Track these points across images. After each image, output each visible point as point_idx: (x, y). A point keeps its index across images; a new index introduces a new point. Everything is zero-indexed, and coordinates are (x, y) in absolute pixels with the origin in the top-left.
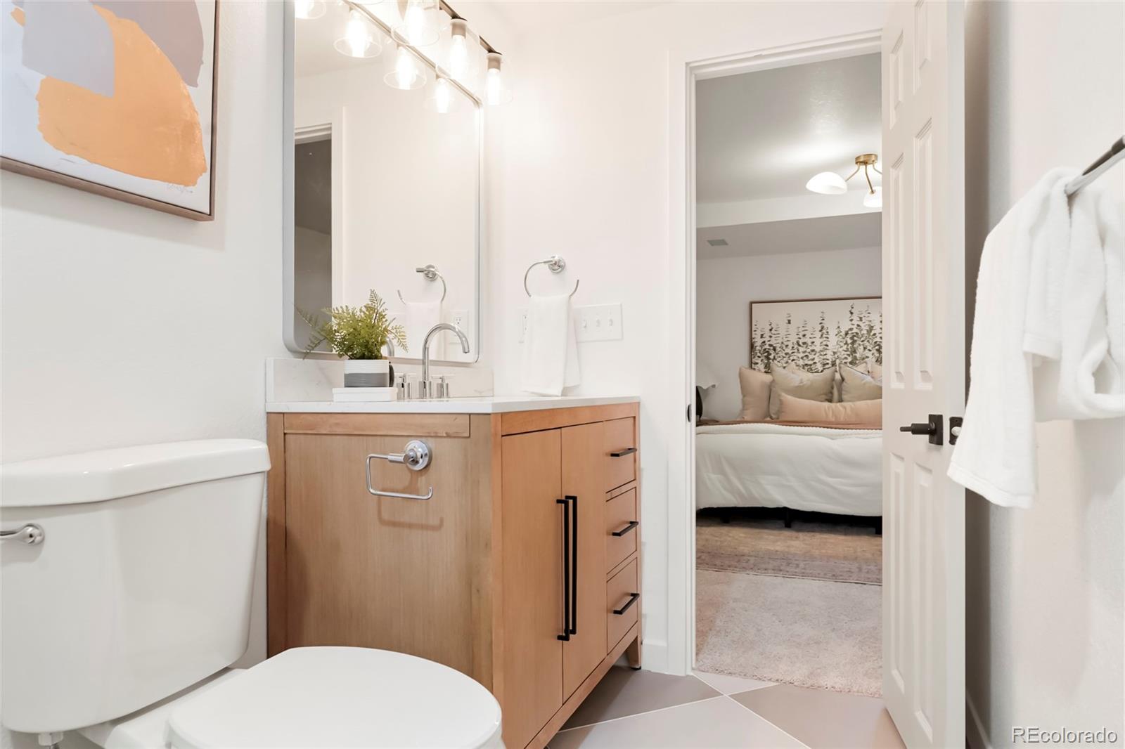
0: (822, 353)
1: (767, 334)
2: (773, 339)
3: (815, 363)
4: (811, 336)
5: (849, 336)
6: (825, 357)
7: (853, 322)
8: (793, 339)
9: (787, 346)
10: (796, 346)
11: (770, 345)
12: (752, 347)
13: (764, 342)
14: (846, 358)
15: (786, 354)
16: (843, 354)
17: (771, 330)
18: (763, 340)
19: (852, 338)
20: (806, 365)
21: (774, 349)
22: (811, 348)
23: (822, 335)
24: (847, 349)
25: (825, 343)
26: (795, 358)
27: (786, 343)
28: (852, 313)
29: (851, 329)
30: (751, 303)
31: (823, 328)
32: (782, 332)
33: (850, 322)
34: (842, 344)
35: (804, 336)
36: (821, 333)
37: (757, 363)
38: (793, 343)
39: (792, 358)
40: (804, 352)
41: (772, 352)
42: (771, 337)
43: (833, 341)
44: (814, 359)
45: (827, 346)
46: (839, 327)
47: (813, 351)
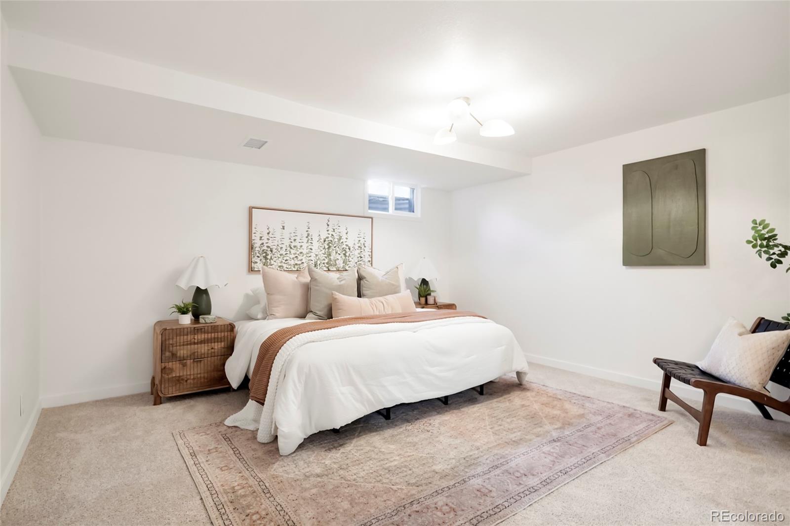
0: (308, 255)
1: (265, 237)
2: (270, 241)
3: (303, 263)
4: (300, 241)
5: (326, 242)
6: (310, 258)
7: (329, 232)
8: (287, 242)
9: (281, 248)
10: (289, 249)
11: (268, 247)
12: (251, 247)
13: (263, 244)
14: (324, 260)
15: (281, 255)
16: (322, 257)
17: (268, 233)
18: (261, 242)
19: (328, 244)
20: (296, 264)
21: (271, 251)
22: (300, 251)
23: (308, 241)
24: (325, 252)
25: (310, 247)
26: (288, 258)
27: (281, 246)
28: (328, 225)
29: (328, 238)
30: (251, 209)
31: (308, 235)
32: (278, 236)
33: (327, 232)
34: (321, 249)
35: (295, 240)
36: (307, 239)
37: (256, 262)
38: (286, 246)
39: (285, 259)
40: (295, 254)
41: (269, 252)
42: (268, 239)
43: (316, 246)
44: (302, 260)
45: (311, 249)
46: (319, 235)
47: (301, 253)
